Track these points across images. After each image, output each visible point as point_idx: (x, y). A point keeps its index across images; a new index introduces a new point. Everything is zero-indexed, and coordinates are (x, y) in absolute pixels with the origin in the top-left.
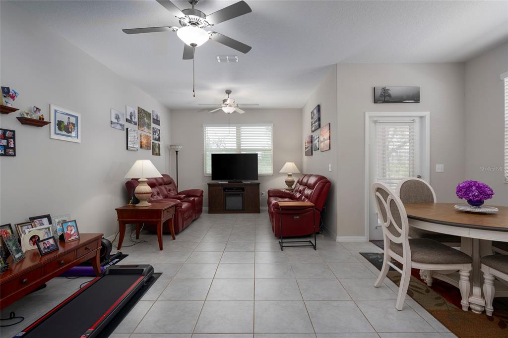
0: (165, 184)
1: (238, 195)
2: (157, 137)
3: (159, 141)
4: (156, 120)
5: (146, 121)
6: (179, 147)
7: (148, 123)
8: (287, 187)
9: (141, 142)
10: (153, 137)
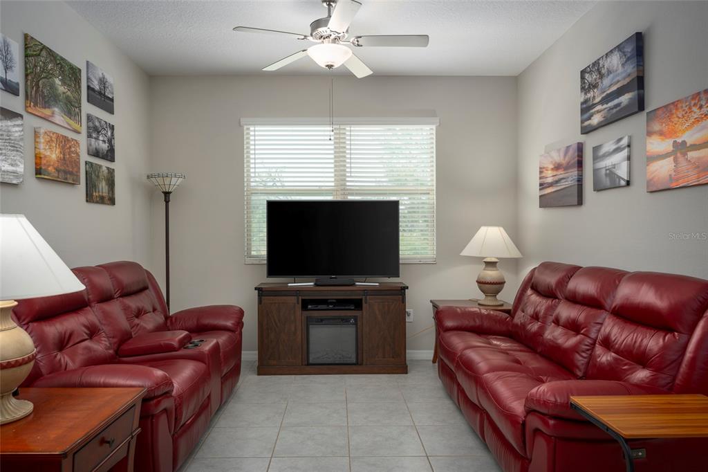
0: (123, 295)
1: (345, 321)
2: (105, 146)
3: (112, 160)
4: (100, 93)
5: (61, 89)
6: (174, 180)
7: (67, 97)
8: (481, 296)
9: (38, 157)
10: (89, 145)
